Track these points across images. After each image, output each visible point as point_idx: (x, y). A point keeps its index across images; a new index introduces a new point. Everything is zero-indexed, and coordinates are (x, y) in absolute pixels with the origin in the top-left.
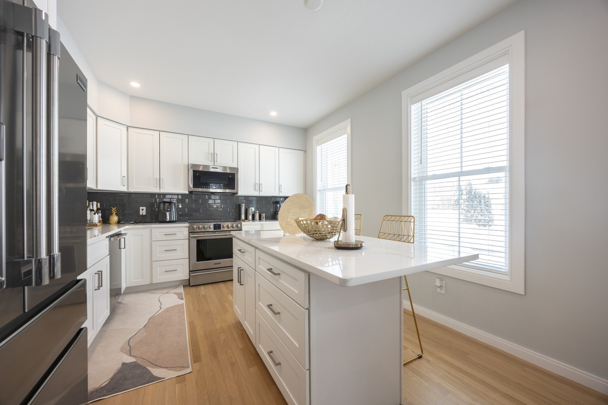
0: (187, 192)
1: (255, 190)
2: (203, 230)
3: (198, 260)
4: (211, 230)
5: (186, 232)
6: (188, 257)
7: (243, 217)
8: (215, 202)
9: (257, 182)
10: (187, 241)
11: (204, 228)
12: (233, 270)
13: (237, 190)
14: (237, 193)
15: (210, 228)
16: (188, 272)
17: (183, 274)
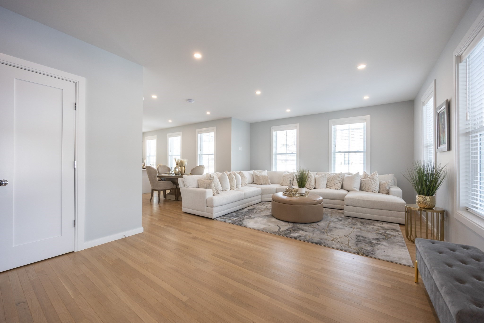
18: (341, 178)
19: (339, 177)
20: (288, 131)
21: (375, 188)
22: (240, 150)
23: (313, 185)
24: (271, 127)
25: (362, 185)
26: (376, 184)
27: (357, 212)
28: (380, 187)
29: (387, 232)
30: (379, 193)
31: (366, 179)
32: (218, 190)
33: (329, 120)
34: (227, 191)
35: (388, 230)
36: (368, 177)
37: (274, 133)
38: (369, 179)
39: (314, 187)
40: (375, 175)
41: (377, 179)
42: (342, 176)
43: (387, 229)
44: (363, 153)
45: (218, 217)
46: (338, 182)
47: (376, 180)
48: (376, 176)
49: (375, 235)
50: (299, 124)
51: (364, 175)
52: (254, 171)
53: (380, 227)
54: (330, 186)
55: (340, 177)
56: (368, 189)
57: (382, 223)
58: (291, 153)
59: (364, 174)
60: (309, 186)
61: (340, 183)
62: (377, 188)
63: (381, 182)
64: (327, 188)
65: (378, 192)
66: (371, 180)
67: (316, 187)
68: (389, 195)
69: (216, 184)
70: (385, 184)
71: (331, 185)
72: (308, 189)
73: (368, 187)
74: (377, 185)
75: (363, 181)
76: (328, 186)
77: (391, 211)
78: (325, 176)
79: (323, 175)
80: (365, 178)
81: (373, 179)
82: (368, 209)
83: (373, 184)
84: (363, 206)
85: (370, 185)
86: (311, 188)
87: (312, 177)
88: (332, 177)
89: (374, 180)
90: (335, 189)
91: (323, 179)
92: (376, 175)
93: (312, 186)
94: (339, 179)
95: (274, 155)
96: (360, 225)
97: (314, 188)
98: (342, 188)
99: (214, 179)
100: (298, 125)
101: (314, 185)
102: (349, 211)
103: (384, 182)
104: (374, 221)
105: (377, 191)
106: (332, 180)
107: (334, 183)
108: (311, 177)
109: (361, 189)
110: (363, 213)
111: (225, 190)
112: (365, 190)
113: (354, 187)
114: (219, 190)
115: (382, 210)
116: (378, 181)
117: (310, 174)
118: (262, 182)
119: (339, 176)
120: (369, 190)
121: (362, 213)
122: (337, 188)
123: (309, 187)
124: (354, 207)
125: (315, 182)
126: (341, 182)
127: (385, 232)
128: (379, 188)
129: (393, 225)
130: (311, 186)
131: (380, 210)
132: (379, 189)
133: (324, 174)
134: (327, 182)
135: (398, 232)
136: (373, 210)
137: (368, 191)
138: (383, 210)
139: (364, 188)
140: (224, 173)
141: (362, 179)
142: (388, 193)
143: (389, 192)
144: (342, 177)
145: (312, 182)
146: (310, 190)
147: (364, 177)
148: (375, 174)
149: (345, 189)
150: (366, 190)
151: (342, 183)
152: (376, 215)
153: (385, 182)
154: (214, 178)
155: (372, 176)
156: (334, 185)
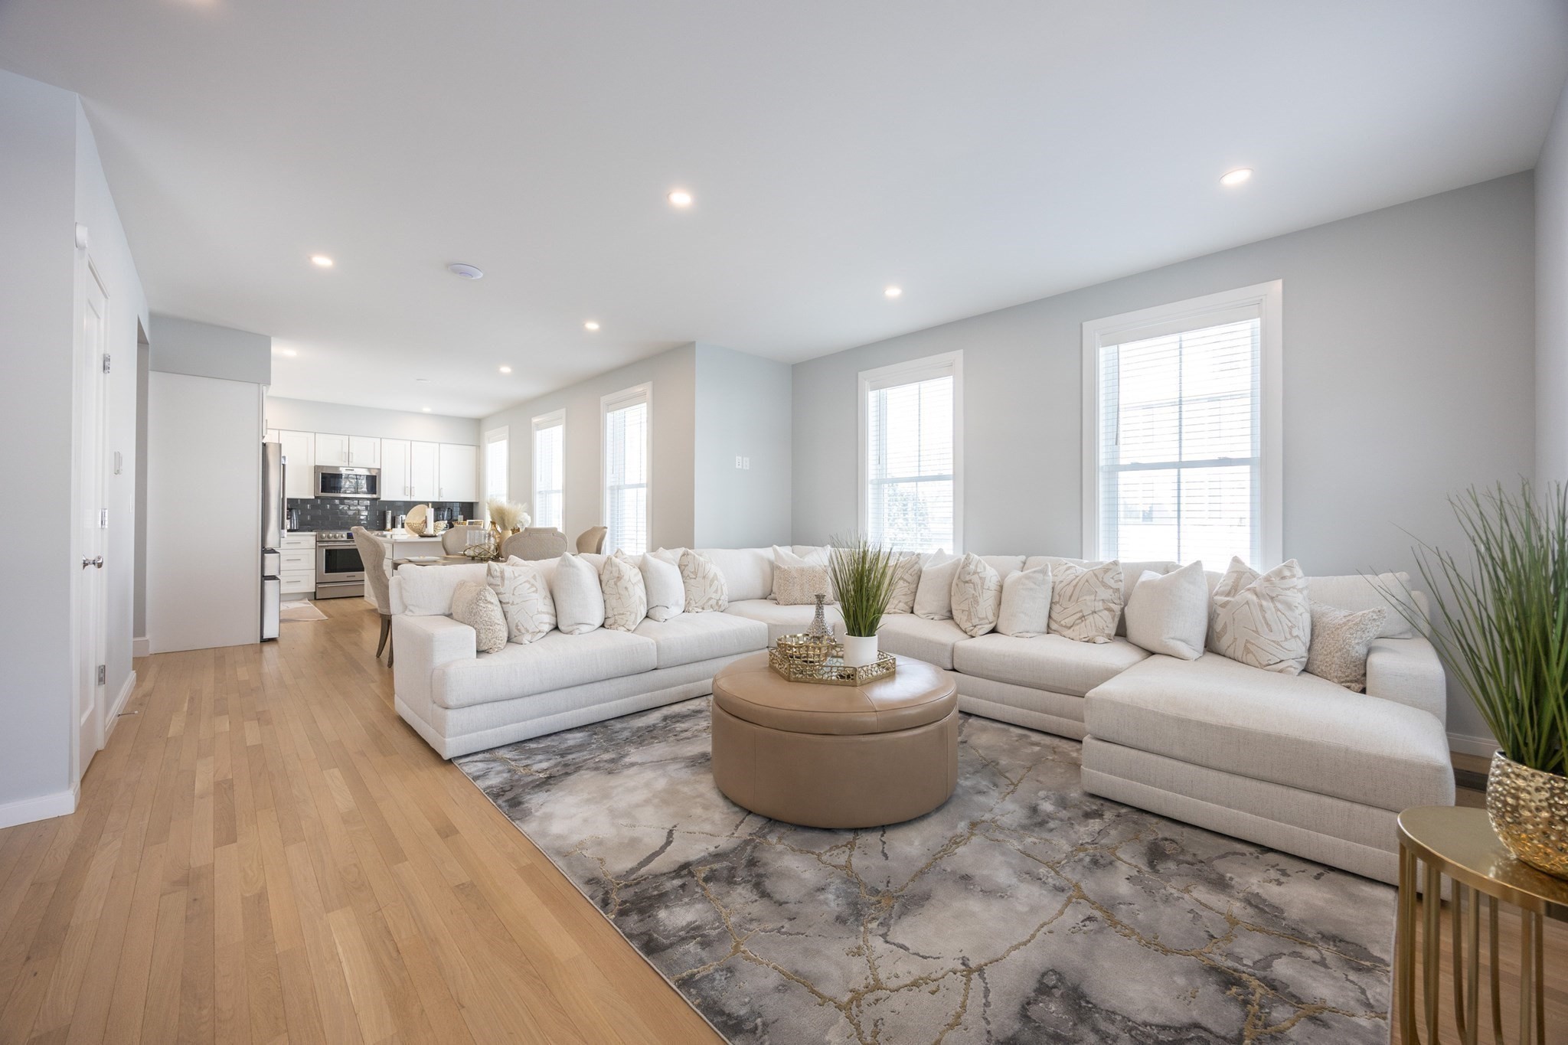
0: (313, 497)
1: (405, 494)
2: (333, 539)
3: (326, 572)
4: (343, 539)
5: (312, 540)
6: (314, 567)
7: (389, 526)
8: (349, 508)
9: (408, 485)
10: (314, 550)
11: (335, 537)
12: (363, 585)
13: (380, 495)
14: (379, 499)
15: (342, 537)
16: (314, 584)
17: (309, 586)
18: (1115, 586)
19: (1102, 582)
20: (925, 385)
21: (1286, 644)
22: (737, 467)
23: (987, 618)
24: (860, 374)
25: (1218, 627)
26: (1291, 628)
27: (1148, 782)
28: (1312, 641)
29: (1282, 969)
30: (1307, 677)
31: (1238, 598)
32: (523, 631)
33: (1085, 324)
34: (577, 632)
35: (1298, 948)
36: (1249, 590)
37: (872, 397)
38: (1254, 598)
39: (989, 627)
40: (1283, 578)
41: (1298, 599)
42: (1122, 577)
43: (1297, 935)
44: (1247, 468)
45: (483, 752)
46: (1100, 605)
47: (1290, 606)
48: (1288, 583)
49: (1181, 981)
50: (962, 350)
51: (1235, 575)
52: (777, 547)
53: (1250, 910)
54: (1063, 622)
55: (1112, 583)
56: (1247, 651)
57: (1284, 873)
58: (936, 474)
59: (1230, 572)
60: (969, 619)
61: (1110, 610)
62: (1298, 648)
63: (1323, 614)
64: (1049, 630)
65: (1305, 670)
66: (1264, 603)
67: (1000, 628)
68: (1364, 691)
69: (513, 604)
70: (1341, 626)
71: (1069, 621)
72: (966, 632)
73: (1247, 641)
74: (1295, 632)
75: (1224, 605)
76: (1055, 621)
77: (1348, 804)
78: (1040, 576)
79: (1035, 572)
80: (1233, 590)
81: (1272, 598)
82: (1204, 771)
83: (1274, 627)
84: (1177, 751)
85: (1257, 632)
86: (976, 629)
87: (982, 579)
88: (1074, 582)
89: (1279, 606)
90: (1080, 640)
91: (1031, 589)
92: (1293, 576)
93: (981, 619)
94: (1106, 594)
95: (870, 486)
96: (1134, 873)
97: (994, 631)
98: (1121, 632)
99: (506, 582)
100: (957, 356)
101: (991, 617)
102: (1103, 771)
103: (1336, 615)
104: (1239, 847)
105: (1291, 663)
106: (1074, 598)
107: (1081, 611)
108: (975, 578)
109: (1211, 646)
110: (1181, 793)
111: (570, 629)
112: (1230, 652)
113: (1172, 636)
114: (527, 631)
115: (1292, 792)
116: (1301, 610)
117: (976, 566)
118: (796, 594)
119: (1105, 580)
120: (1250, 656)
121: (1171, 789)
122: (1092, 634)
123: (967, 626)
124: (1133, 752)
125: (1000, 604)
126: (1117, 608)
127: (1266, 962)
128: (1310, 650)
129: (1355, 899)
130: (975, 621)
131: (1280, 789)
132: (1306, 655)
133: (1033, 570)
134: (1052, 603)
135: (1369, 970)
136: (1239, 780)
137: (1244, 661)
138: (1297, 792)
139: (1224, 643)
140: (565, 560)
141: (1216, 598)
142: (1358, 680)
143: (1365, 675)
144: (1122, 586)
145: (980, 600)
146: (973, 637)
147: (1229, 588)
148: (1287, 573)
149: (1134, 641)
150: (1239, 654)
151: (1123, 610)
152: (1251, 813)
153: (1344, 620)
154: (503, 578)
155: (1266, 584)
156: (1080, 618)
